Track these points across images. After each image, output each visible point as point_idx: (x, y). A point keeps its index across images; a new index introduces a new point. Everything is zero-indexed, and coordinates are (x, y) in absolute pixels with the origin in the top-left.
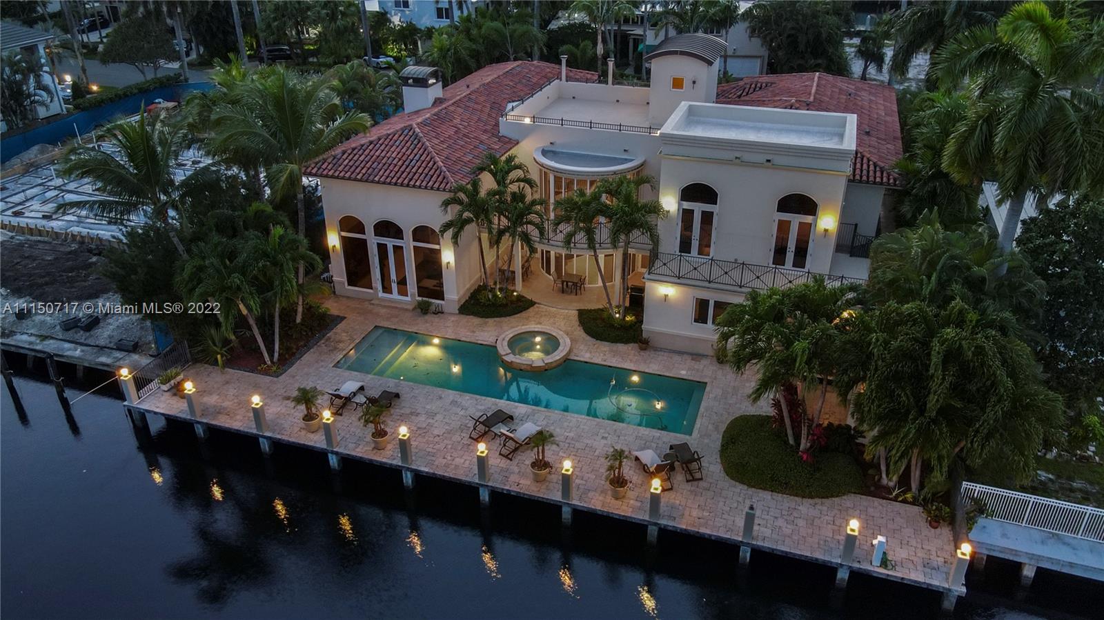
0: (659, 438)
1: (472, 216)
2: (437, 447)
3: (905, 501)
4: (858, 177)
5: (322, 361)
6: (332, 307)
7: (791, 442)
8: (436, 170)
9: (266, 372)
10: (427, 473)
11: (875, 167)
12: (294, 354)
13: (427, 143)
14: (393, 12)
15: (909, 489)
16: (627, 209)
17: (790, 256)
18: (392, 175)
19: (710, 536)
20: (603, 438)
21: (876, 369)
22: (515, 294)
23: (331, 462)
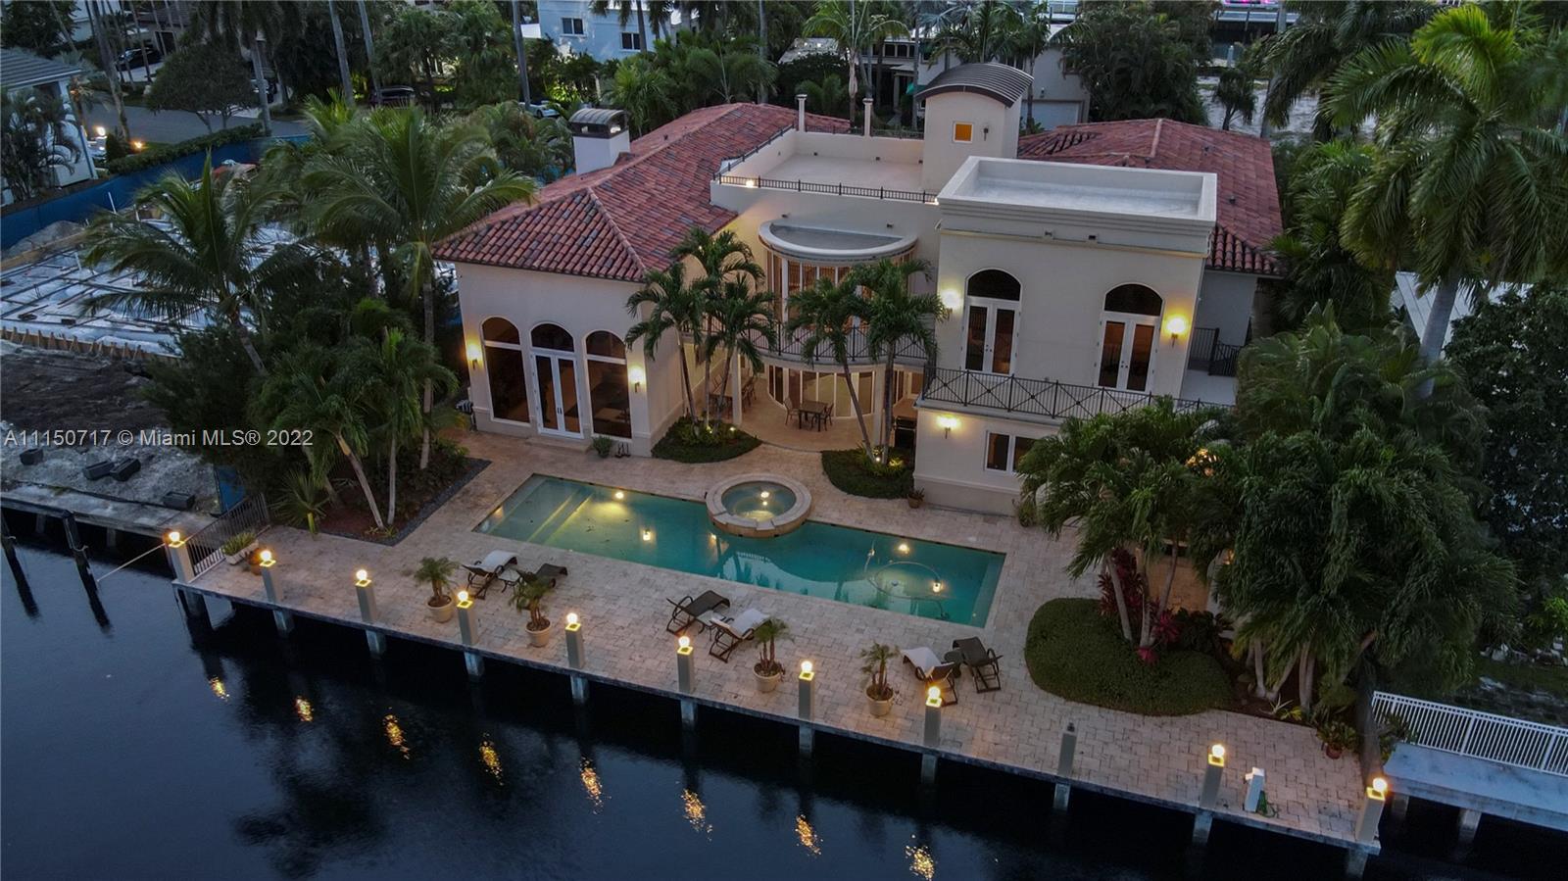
0: (938, 631)
1: (671, 317)
2: (620, 643)
3: (1290, 720)
4: (1219, 262)
5: (457, 523)
6: (471, 447)
7: (1127, 634)
8: (620, 252)
9: (377, 539)
10: (606, 679)
11: (1244, 248)
12: (416, 513)
13: (608, 215)
14: (561, 40)
15: (1298, 703)
16: (891, 306)
17: (1123, 375)
18: (558, 258)
19: (1012, 769)
20: (858, 630)
21: (1249, 528)
22: (732, 429)
23: (468, 664)
